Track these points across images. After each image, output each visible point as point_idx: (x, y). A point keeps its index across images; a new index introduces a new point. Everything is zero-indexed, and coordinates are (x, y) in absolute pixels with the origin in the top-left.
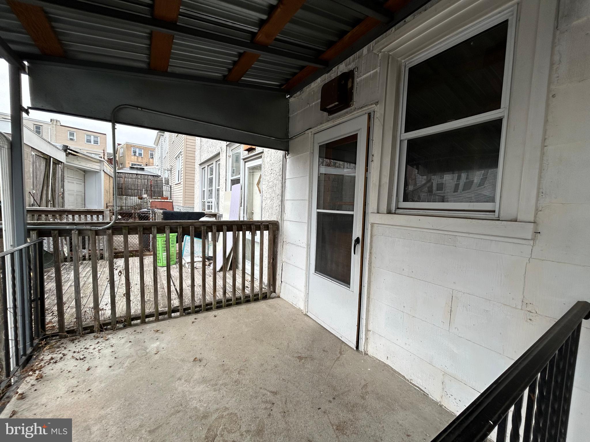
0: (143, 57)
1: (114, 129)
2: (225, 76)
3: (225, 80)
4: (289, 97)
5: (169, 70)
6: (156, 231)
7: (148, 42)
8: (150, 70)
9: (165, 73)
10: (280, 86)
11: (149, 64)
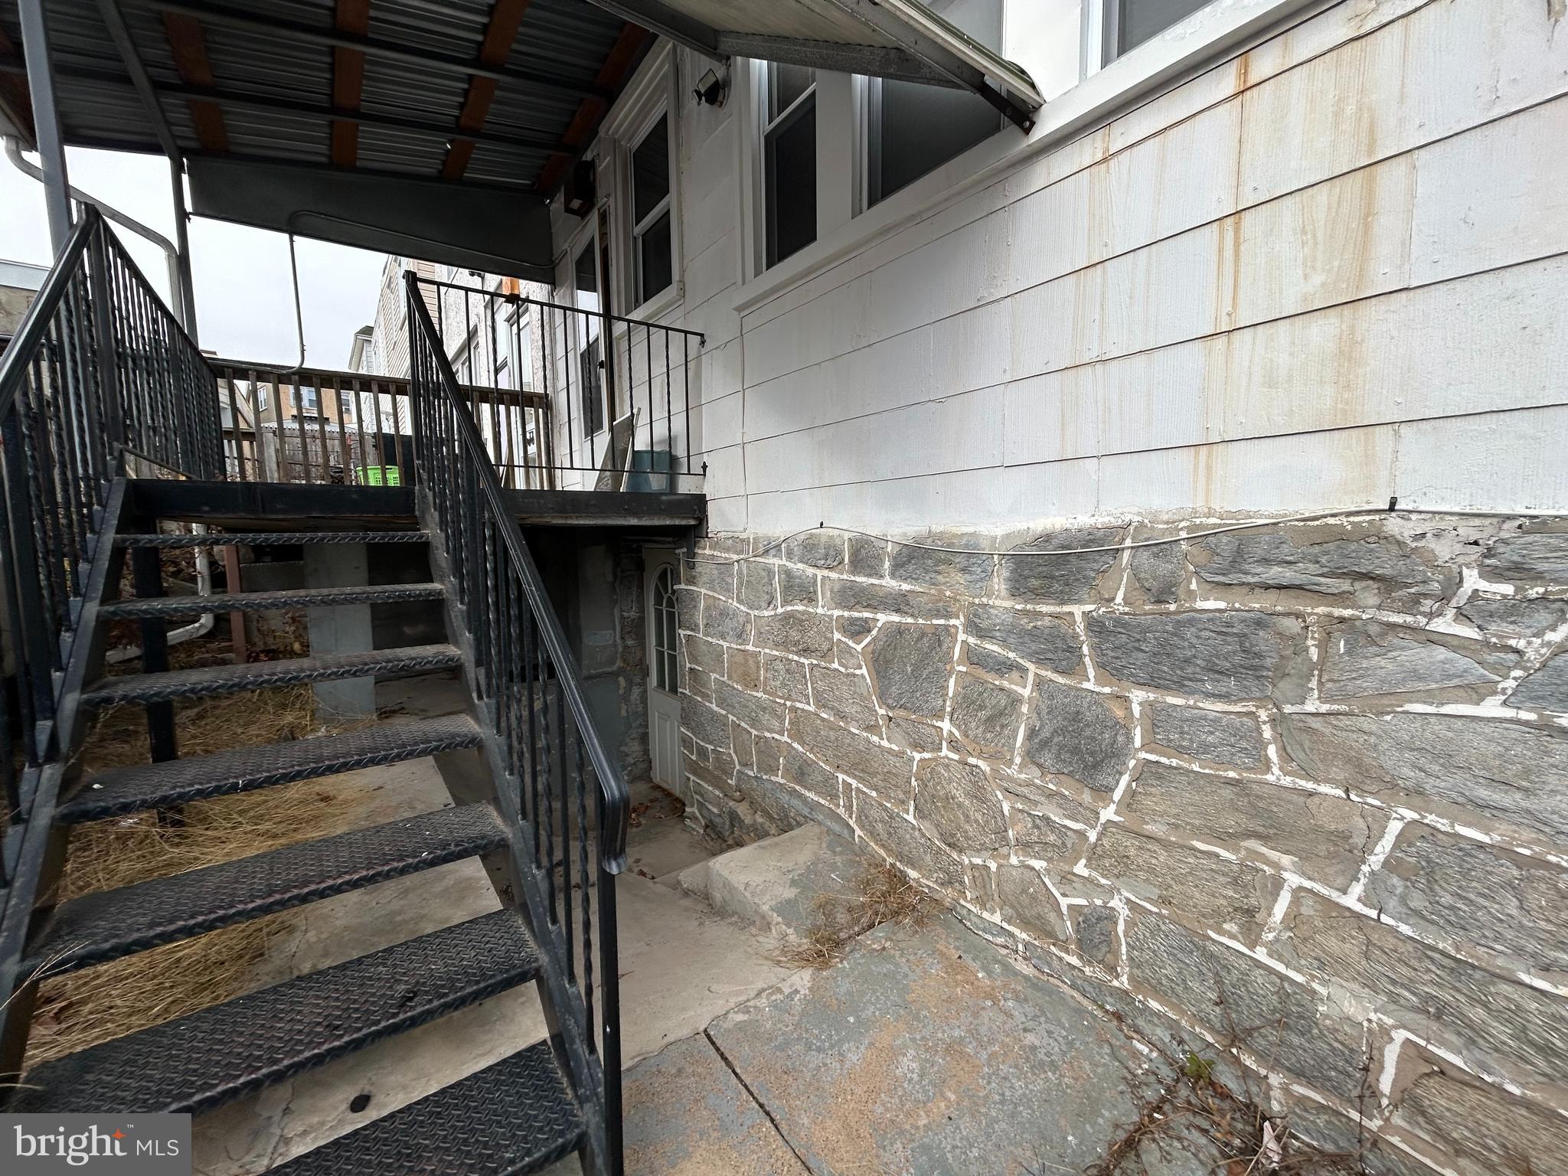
0: (323, 148)
1: (292, 241)
2: (440, 172)
3: (441, 177)
4: (550, 203)
5: (358, 164)
6: (358, 386)
7: (328, 131)
8: (332, 165)
9: (353, 169)
10: (532, 185)
11: (330, 157)
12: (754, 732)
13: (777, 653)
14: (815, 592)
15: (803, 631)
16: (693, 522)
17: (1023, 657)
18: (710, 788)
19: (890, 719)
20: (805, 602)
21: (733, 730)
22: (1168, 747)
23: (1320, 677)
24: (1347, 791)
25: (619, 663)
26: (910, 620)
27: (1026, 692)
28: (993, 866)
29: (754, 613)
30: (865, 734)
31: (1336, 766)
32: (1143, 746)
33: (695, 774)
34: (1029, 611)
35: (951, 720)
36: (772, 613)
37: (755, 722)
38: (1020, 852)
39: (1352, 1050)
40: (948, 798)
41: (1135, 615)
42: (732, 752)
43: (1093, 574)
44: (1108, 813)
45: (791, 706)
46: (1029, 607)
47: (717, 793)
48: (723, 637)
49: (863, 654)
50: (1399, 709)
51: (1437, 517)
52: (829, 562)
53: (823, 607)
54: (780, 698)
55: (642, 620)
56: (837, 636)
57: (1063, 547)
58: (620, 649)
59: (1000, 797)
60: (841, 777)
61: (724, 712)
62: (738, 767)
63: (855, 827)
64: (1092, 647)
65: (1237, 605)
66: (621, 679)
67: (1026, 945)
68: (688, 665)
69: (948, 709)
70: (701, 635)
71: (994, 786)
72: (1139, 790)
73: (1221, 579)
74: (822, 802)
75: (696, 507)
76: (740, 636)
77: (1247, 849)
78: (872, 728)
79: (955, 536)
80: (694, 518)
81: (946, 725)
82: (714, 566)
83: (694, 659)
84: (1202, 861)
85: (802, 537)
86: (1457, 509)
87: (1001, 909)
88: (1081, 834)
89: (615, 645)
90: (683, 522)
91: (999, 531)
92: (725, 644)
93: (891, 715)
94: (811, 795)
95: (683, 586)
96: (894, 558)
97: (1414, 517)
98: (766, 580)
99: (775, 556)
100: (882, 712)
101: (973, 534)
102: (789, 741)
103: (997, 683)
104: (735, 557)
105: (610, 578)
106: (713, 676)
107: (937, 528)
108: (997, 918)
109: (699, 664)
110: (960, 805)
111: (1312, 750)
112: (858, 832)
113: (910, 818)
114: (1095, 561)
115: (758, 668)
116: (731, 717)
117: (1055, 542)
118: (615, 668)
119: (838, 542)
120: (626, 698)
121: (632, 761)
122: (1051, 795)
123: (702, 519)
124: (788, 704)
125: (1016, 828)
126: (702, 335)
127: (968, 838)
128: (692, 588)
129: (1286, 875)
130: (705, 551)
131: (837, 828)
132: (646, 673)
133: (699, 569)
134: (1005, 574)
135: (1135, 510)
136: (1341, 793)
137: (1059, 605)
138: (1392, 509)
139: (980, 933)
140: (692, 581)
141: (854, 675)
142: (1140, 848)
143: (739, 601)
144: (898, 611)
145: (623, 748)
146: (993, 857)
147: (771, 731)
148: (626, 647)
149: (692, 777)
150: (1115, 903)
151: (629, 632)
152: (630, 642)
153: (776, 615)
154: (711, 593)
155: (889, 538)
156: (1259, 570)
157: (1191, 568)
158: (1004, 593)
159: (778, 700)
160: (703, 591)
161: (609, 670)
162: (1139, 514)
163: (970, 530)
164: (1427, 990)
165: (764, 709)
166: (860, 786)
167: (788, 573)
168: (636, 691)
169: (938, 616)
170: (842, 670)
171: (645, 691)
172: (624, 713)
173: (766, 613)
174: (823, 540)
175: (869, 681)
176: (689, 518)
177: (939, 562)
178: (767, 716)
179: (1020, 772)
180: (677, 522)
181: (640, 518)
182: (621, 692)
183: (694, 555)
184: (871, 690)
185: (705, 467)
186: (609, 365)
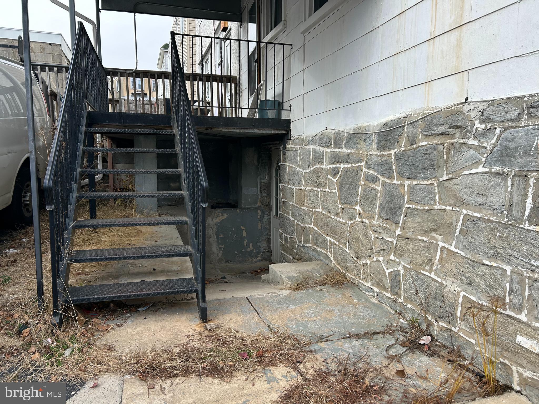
1: (135, 16)
6: (157, 77)
12: (303, 225)
13: (310, 188)
14: (323, 158)
15: (318, 177)
16: (284, 132)
17: (378, 174)
18: (288, 256)
19: (343, 209)
20: (320, 163)
21: (297, 227)
22: (413, 201)
23: (446, 166)
24: (453, 208)
25: (259, 204)
26: (350, 166)
27: (379, 188)
28: (369, 263)
29: (304, 171)
30: (335, 218)
31: (451, 199)
32: (407, 203)
33: (284, 250)
34: (381, 155)
35: (360, 205)
36: (310, 170)
37: (303, 221)
38: (377, 256)
39: (451, 303)
40: (357, 237)
41: (406, 151)
42: (296, 237)
43: (397, 137)
44: (398, 232)
45: (315, 211)
46: (381, 153)
47: (291, 257)
48: (294, 185)
49: (336, 183)
50: (462, 174)
51: (476, 103)
52: (327, 144)
53: (325, 165)
54: (311, 208)
55: (270, 184)
56: (329, 176)
57: (391, 127)
58: (260, 197)
59: (371, 233)
60: (328, 238)
61: (293, 219)
62: (297, 243)
63: (333, 260)
64: (396, 166)
65: (430, 143)
66: (259, 211)
67: (378, 293)
68: (282, 200)
69: (359, 201)
70: (287, 185)
71: (370, 229)
72: (407, 220)
73: (427, 133)
74: (323, 251)
75: (285, 125)
76: (299, 183)
77: (431, 236)
78: (337, 215)
79: (364, 127)
80: (285, 130)
81: (358, 208)
82: (292, 152)
83: (284, 197)
84: (421, 244)
85: (320, 134)
86: (480, 100)
87: (371, 281)
88: (392, 242)
89: (257, 195)
90: (280, 132)
91: (375, 124)
92: (294, 187)
93: (343, 207)
94: (319, 249)
95: (282, 163)
96: (347, 139)
97: (471, 104)
98: (308, 156)
99: (311, 144)
100: (340, 206)
101: (369, 126)
102: (313, 227)
103: (372, 186)
104: (299, 147)
105: (256, 163)
106: (291, 203)
107: (359, 125)
108: (369, 285)
109: (286, 199)
110: (361, 240)
111: (446, 194)
112: (334, 262)
113: (347, 250)
114: (398, 131)
115: (305, 196)
116: (296, 221)
117: (389, 125)
118: (257, 206)
119: (331, 135)
120: (261, 220)
121: (263, 251)
122: (385, 229)
123: (289, 131)
124: (314, 210)
125: (376, 245)
126: (291, 45)
127: (362, 253)
128: (284, 164)
129: (439, 243)
130: (290, 146)
131: (327, 262)
132: (271, 210)
133: (287, 154)
134: (376, 141)
135: (411, 110)
136: (451, 208)
137: (388, 151)
138: (466, 102)
139: (364, 292)
140: (285, 161)
141: (333, 193)
142: (406, 243)
143: (300, 167)
144: (347, 162)
145: (258, 244)
146: (369, 260)
147: (308, 224)
148: (262, 196)
149: (283, 252)
150: (400, 268)
151: (264, 189)
152: (264, 194)
153: (311, 171)
154: (291, 165)
155: (346, 131)
156: (436, 128)
157: (420, 130)
158: (376, 149)
159: (310, 209)
160: (288, 164)
161: (254, 206)
162: (412, 111)
163: (367, 124)
164: (468, 275)
165: (305, 214)
166: (334, 241)
167: (315, 151)
168: (266, 218)
169: (358, 162)
170: (329, 191)
171: (270, 218)
172: (260, 227)
173: (308, 171)
174: (326, 134)
175: (337, 194)
176: (282, 130)
177: (358, 139)
178: (307, 217)
179: (377, 222)
180: (277, 132)
181: (260, 129)
182: (259, 217)
183: (286, 148)
184: (338, 198)
185: (290, 106)
186: (258, 61)
